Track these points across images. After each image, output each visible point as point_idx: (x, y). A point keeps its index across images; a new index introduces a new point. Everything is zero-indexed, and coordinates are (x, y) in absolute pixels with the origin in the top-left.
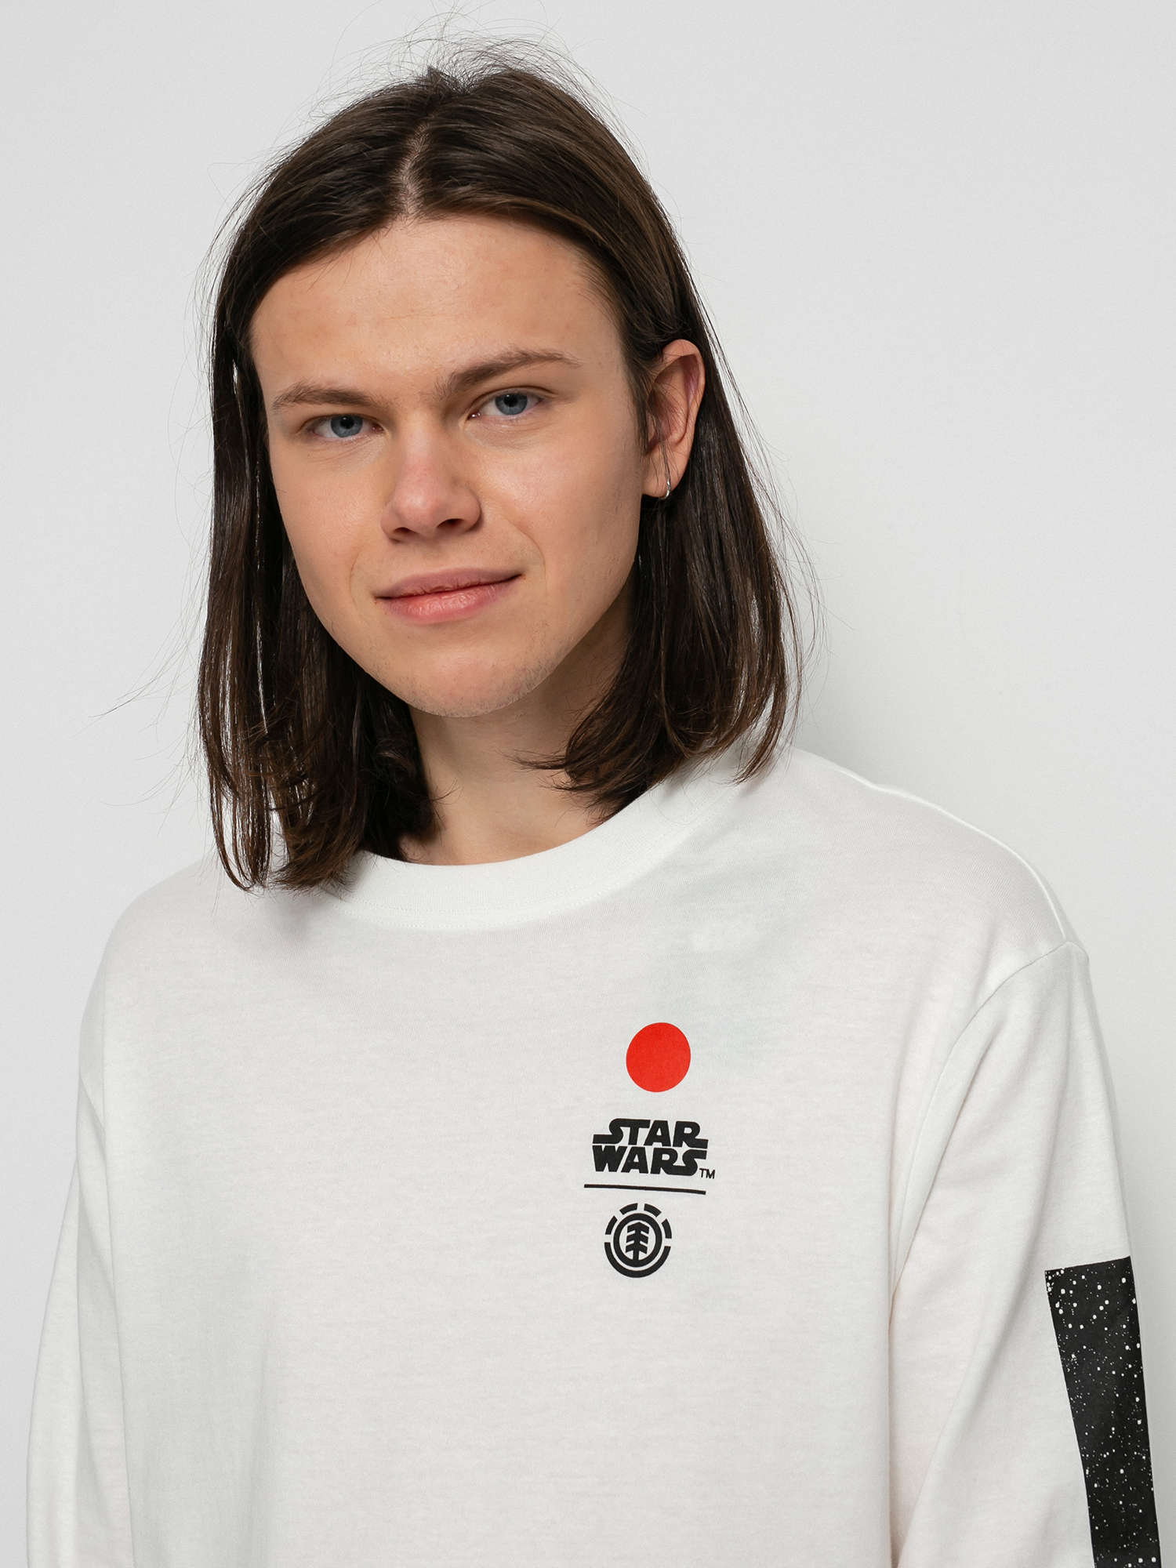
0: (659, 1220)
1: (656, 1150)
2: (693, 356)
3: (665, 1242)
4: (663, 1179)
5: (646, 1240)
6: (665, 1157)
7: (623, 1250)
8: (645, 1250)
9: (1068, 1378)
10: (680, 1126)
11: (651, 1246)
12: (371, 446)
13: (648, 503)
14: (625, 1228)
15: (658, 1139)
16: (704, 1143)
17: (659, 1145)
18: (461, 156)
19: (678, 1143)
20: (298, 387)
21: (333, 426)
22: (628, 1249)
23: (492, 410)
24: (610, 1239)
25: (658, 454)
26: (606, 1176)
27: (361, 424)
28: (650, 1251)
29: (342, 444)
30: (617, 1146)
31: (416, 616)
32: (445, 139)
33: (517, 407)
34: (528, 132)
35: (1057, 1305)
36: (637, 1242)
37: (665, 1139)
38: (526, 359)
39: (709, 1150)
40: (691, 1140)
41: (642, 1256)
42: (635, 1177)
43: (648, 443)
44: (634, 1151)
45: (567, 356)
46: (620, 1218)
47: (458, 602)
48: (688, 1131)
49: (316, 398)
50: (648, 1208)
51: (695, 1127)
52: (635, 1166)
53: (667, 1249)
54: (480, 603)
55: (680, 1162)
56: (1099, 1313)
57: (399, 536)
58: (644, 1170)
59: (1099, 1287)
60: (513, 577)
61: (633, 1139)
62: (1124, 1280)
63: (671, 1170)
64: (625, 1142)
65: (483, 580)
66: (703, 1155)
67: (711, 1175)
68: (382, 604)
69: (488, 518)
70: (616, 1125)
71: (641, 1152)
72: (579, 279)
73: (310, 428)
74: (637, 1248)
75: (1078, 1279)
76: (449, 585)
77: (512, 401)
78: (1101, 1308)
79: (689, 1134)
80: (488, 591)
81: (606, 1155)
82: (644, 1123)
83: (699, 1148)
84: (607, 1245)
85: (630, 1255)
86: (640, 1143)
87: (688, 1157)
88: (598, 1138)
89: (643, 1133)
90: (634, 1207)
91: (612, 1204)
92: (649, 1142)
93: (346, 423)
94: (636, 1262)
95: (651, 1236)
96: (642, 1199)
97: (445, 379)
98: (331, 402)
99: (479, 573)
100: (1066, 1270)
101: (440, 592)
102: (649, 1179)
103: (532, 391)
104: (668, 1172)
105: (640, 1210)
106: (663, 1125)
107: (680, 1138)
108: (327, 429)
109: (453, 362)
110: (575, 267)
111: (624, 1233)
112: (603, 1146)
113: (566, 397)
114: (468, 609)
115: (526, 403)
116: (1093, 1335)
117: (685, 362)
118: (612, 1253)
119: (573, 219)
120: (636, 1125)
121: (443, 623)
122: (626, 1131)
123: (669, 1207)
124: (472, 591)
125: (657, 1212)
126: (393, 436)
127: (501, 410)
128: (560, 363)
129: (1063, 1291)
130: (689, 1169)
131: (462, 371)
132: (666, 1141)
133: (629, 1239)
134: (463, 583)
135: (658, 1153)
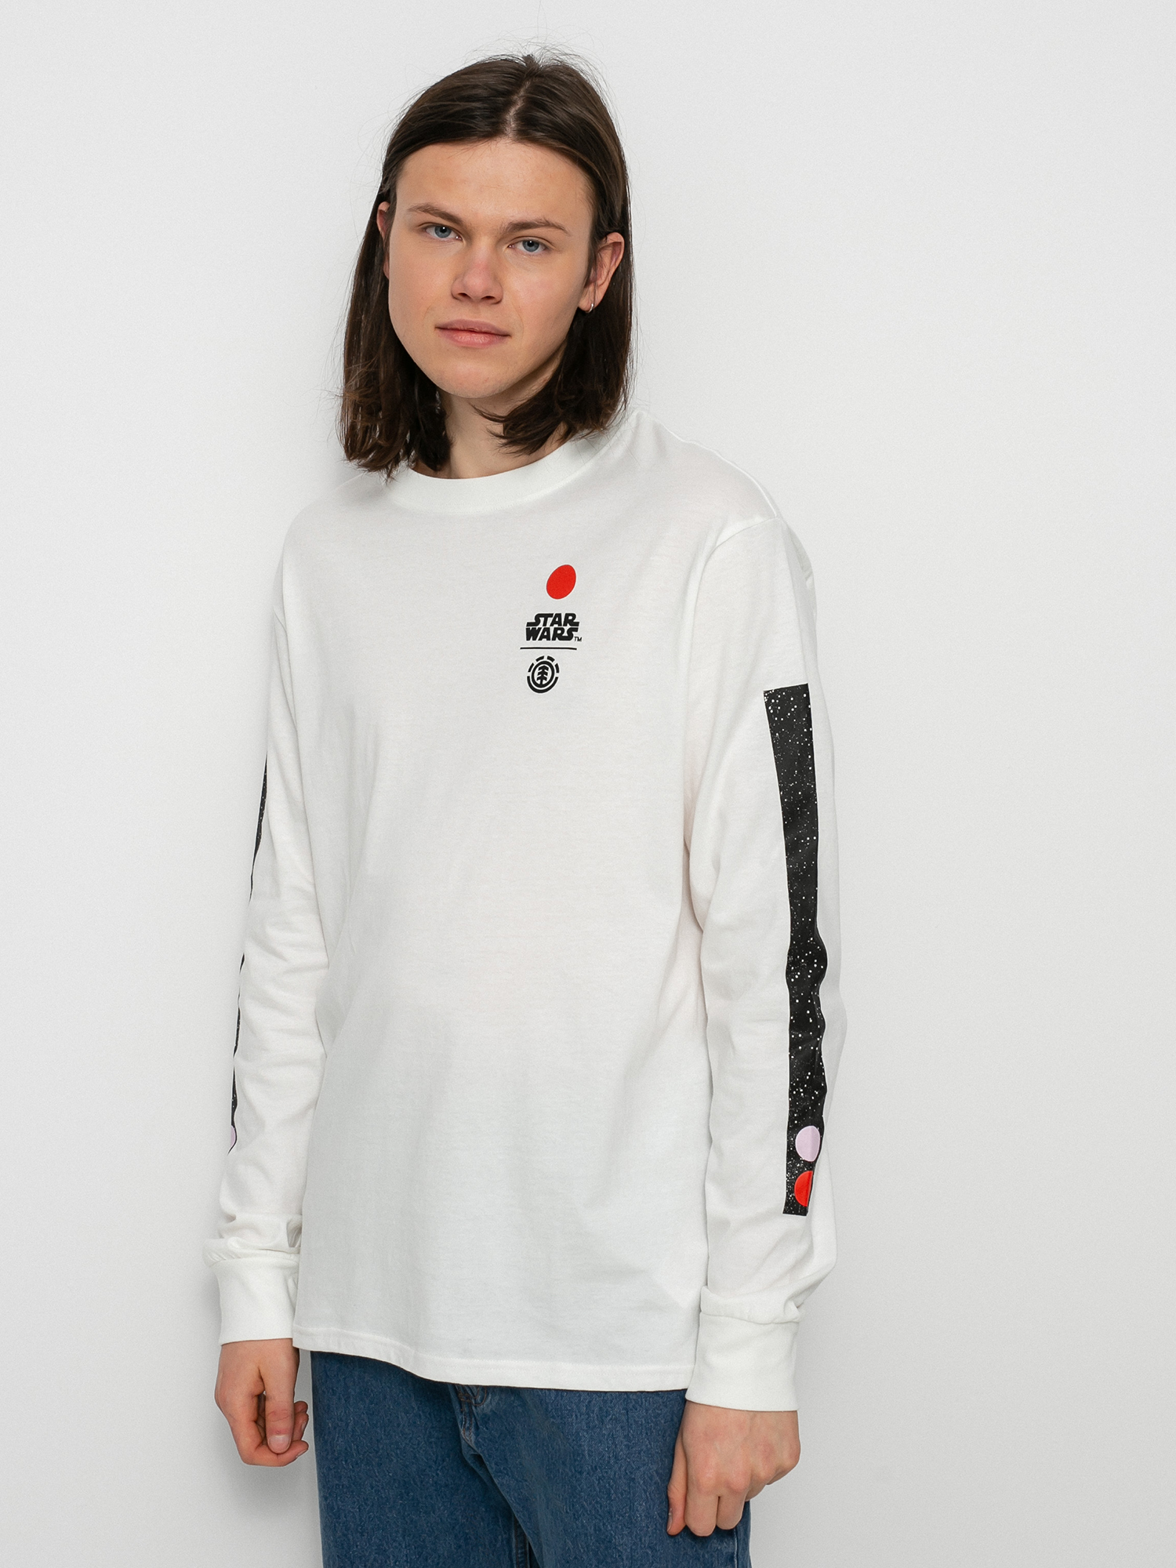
0: (554, 664)
1: (555, 628)
2: (620, 243)
3: (556, 675)
4: (558, 643)
5: (546, 674)
6: (559, 632)
7: (536, 679)
8: (546, 679)
9: (774, 745)
10: (567, 615)
11: (549, 677)
12: (452, 246)
13: (579, 312)
14: (537, 669)
15: (556, 623)
16: (577, 624)
17: (556, 626)
18: (540, 114)
19: (565, 625)
20: (428, 205)
21: (436, 230)
22: (538, 679)
23: (520, 247)
24: (530, 674)
25: (591, 288)
26: (532, 643)
27: (450, 233)
28: (548, 680)
29: (440, 241)
30: (537, 627)
31: (457, 341)
32: (533, 103)
33: (533, 248)
34: (575, 110)
35: (770, 708)
36: (542, 675)
37: (559, 623)
38: (548, 224)
39: (579, 627)
40: (572, 623)
41: (544, 682)
42: (544, 643)
43: (588, 281)
44: (545, 630)
45: (566, 229)
46: (536, 663)
47: (479, 339)
48: (570, 618)
49: (436, 213)
50: (549, 658)
51: (574, 616)
52: (545, 637)
53: (557, 678)
54: (490, 343)
55: (565, 634)
56: (792, 713)
57: (460, 297)
58: (548, 639)
59: (792, 699)
60: (506, 335)
61: (545, 624)
62: (805, 695)
63: (561, 638)
64: (541, 625)
65: (493, 332)
66: (576, 630)
67: (579, 640)
68: (438, 331)
69: (504, 301)
70: (538, 617)
71: (548, 630)
72: (582, 193)
73: (424, 228)
74: (542, 678)
75: (781, 695)
76: (477, 329)
77: (531, 245)
78: (793, 710)
79: (571, 620)
80: (495, 338)
81: (531, 634)
82: (551, 615)
83: (575, 626)
84: (528, 677)
85: (539, 682)
86: (548, 626)
87: (570, 631)
88: (529, 624)
89: (550, 620)
90: (542, 658)
91: (532, 657)
92: (552, 625)
93: (443, 230)
94: (541, 685)
95: (549, 672)
96: (546, 654)
97: (506, 224)
98: (443, 218)
99: (493, 328)
100: (775, 690)
101: (472, 331)
102: (551, 643)
103: (544, 242)
104: (559, 639)
105: (545, 659)
106: (559, 615)
107: (567, 621)
108: (432, 232)
109: (512, 216)
110: (581, 186)
111: (537, 671)
112: (531, 628)
113: (560, 251)
114: (483, 344)
115: (537, 247)
116: (788, 723)
117: (616, 244)
118: (530, 682)
119: (589, 162)
120: (546, 616)
121: (468, 347)
122: (542, 619)
123: (559, 657)
124: (487, 335)
125: (552, 660)
126: (467, 245)
127: (525, 247)
128: (561, 231)
129: (773, 701)
130: (570, 637)
131: (515, 222)
132: (560, 624)
133: (539, 674)
134: (483, 330)
135: (556, 629)
